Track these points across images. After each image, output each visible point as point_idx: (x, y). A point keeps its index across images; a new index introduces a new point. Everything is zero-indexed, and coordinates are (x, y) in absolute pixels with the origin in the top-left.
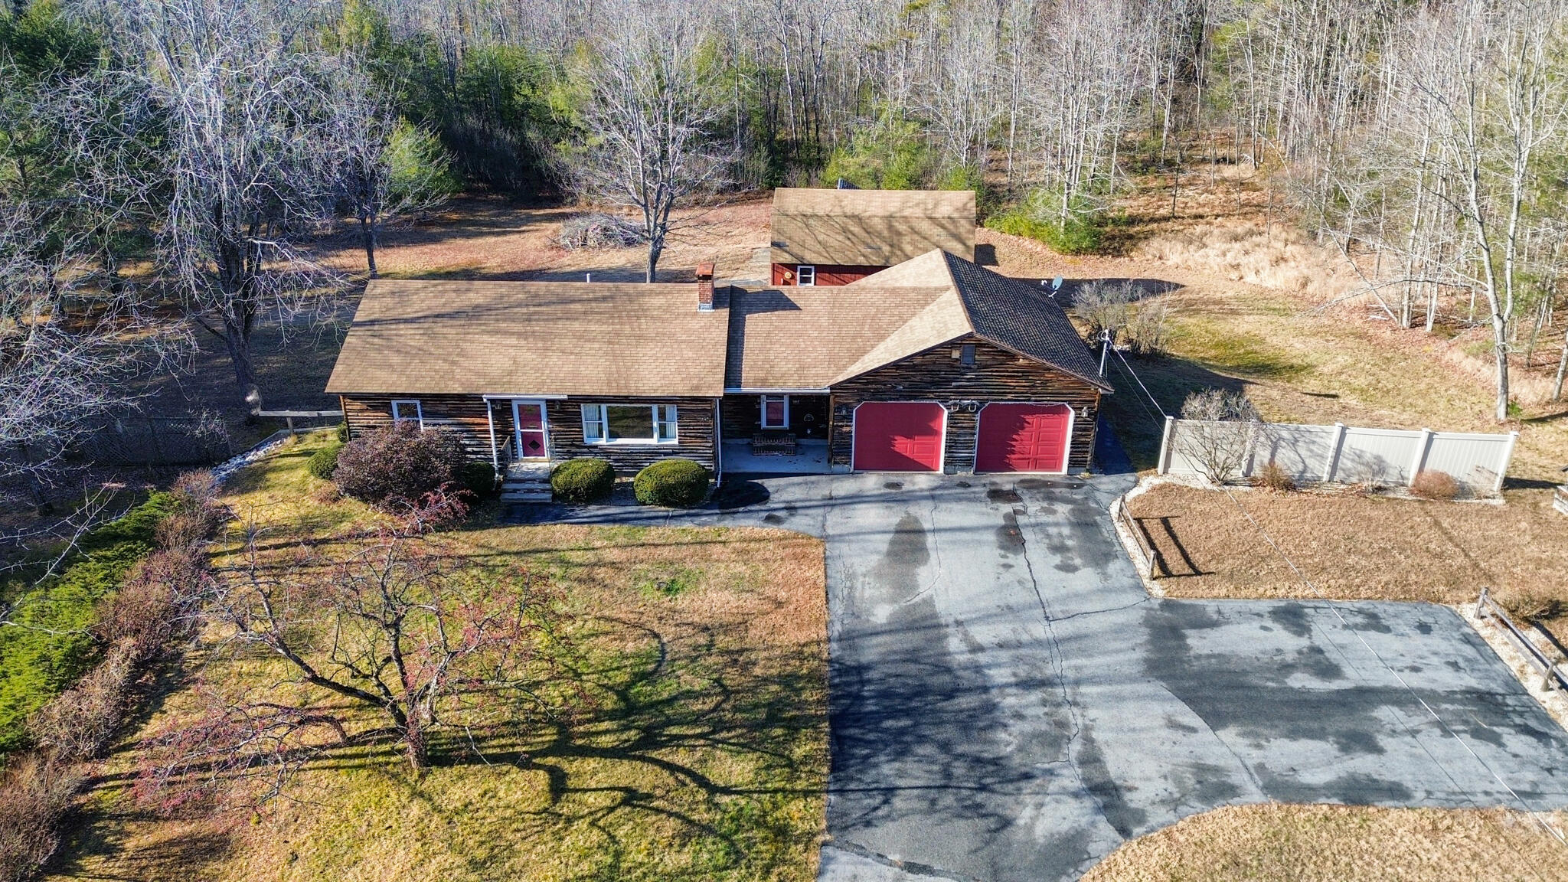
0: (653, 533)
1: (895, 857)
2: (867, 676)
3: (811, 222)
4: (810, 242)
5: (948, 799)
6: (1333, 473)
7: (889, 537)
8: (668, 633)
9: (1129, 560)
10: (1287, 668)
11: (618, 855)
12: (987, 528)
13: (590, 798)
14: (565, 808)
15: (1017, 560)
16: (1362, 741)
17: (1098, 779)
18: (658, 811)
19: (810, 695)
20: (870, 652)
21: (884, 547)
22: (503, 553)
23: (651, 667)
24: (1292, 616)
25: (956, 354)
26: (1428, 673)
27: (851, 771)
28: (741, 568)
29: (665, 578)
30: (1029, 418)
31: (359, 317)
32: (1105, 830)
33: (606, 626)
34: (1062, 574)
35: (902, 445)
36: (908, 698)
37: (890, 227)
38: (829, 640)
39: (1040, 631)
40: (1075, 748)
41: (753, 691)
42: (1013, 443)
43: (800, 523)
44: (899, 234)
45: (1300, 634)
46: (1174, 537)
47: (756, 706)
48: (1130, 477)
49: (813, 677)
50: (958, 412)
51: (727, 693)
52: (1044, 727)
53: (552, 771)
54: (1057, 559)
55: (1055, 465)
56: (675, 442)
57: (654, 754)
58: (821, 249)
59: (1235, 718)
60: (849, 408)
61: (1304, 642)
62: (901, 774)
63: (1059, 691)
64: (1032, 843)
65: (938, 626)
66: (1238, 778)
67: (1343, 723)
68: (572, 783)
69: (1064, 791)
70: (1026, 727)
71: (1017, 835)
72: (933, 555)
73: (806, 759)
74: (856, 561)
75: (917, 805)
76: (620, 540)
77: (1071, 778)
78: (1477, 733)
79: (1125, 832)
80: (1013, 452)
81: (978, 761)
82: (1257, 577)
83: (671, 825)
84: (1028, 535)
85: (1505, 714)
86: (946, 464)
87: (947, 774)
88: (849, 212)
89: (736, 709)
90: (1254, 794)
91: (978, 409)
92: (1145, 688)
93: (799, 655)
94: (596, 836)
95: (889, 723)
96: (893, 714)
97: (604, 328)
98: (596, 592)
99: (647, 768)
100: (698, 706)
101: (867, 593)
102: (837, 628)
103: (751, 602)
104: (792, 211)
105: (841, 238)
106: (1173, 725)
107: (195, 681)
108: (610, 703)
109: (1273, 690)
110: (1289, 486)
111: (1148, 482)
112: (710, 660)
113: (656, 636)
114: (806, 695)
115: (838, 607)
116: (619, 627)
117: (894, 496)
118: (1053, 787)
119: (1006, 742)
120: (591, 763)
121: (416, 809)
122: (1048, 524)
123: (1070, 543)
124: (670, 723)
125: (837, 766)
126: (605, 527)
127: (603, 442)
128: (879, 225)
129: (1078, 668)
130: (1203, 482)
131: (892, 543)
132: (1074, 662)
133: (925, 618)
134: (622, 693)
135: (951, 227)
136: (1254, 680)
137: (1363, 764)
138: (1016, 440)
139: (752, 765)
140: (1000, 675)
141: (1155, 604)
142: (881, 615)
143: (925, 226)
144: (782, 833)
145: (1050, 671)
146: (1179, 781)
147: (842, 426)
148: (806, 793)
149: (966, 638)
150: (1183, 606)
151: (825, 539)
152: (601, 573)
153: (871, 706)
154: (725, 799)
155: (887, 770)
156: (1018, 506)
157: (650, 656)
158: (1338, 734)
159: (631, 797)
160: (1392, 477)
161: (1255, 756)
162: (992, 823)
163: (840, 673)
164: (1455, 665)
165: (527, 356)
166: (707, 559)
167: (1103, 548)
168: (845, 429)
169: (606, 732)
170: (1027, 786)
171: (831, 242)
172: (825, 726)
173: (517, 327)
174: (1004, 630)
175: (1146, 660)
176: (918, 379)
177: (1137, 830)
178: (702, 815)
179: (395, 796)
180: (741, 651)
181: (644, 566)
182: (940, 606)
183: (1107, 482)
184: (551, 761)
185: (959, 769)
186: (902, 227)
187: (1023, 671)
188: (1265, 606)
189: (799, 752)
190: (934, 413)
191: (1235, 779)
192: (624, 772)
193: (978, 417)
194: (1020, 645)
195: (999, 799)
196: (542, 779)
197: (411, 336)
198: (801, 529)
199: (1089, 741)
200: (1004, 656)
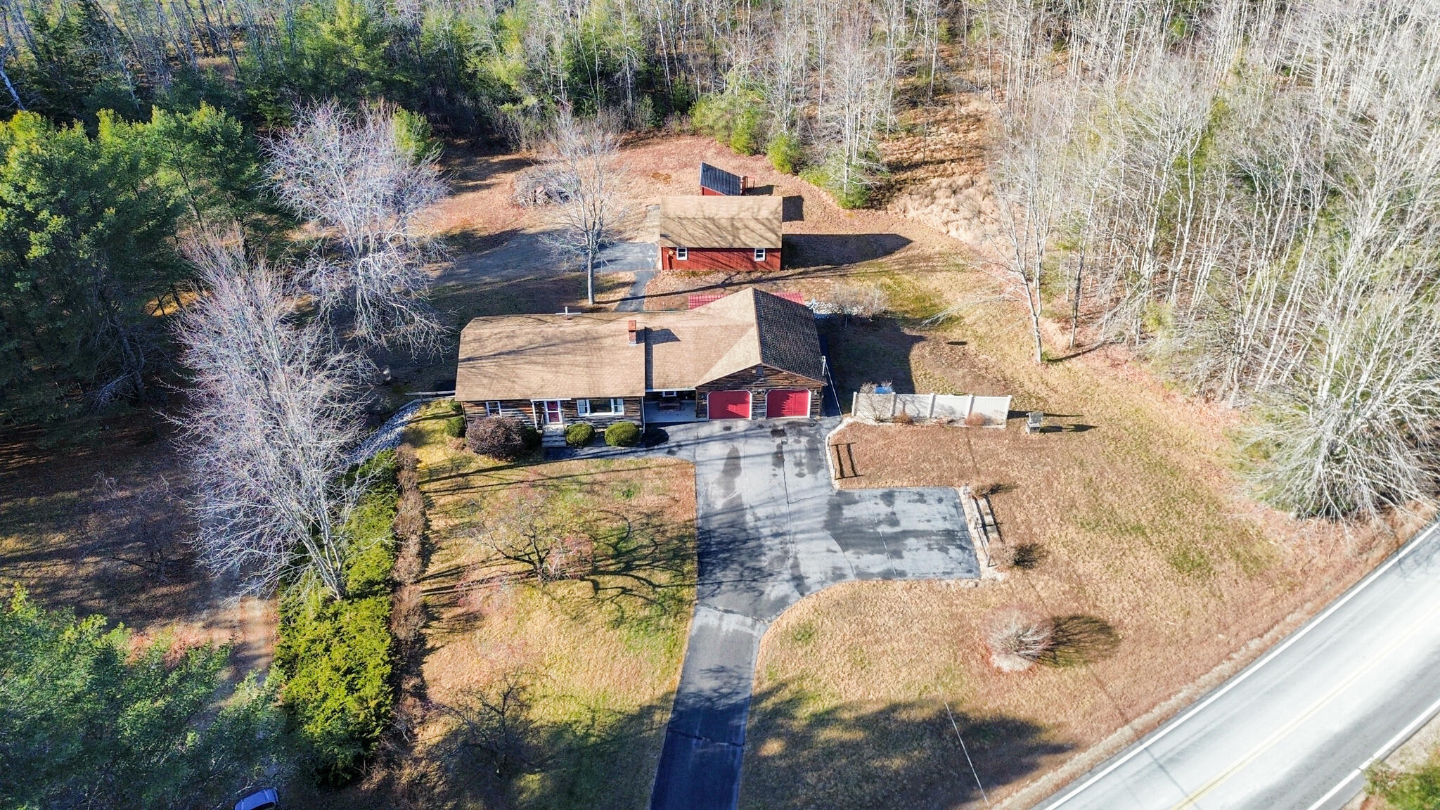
0: (617, 463)
1: (721, 608)
2: (712, 534)
3: (684, 222)
4: (684, 234)
5: (741, 586)
6: (931, 414)
7: (724, 461)
8: (631, 517)
9: (828, 470)
10: (880, 522)
11: (623, 612)
12: (768, 454)
13: (609, 591)
14: (601, 595)
15: (779, 471)
16: (897, 554)
17: (796, 574)
18: (635, 596)
19: (690, 545)
20: (714, 523)
21: (722, 468)
22: (550, 478)
23: (625, 535)
24: (889, 497)
25: (754, 372)
26: (933, 523)
27: (706, 576)
28: (658, 482)
29: (625, 489)
30: (791, 395)
31: (461, 357)
32: (797, 594)
33: (603, 515)
34: (798, 479)
35: (732, 408)
36: (729, 544)
37: (733, 225)
38: (697, 519)
39: (785, 509)
40: (791, 561)
41: (667, 543)
43: (683, 454)
44: (738, 229)
45: (889, 506)
46: (850, 455)
47: (669, 551)
48: (838, 418)
49: (691, 536)
50: (757, 394)
51: (656, 545)
52: (780, 554)
53: (593, 581)
54: (797, 470)
55: (804, 413)
56: (622, 413)
57: (631, 573)
58: (690, 238)
59: (853, 546)
60: (705, 394)
61: (889, 510)
62: (725, 576)
63: (788, 537)
64: (769, 600)
65: (743, 509)
66: (848, 571)
67: (893, 547)
68: (601, 586)
69: (784, 580)
70: (773, 554)
71: (765, 597)
72: (743, 470)
73: (688, 572)
74: (709, 476)
75: (729, 588)
76: (603, 468)
77: (787, 575)
78: (941, 549)
79: (802, 594)
80: (785, 406)
81: (754, 569)
82: (880, 477)
83: (641, 600)
84: (786, 457)
85: (955, 540)
86: (752, 415)
87: (742, 575)
88: (707, 215)
89: (661, 552)
90: (851, 577)
91: (766, 392)
92: (821, 534)
93: (685, 526)
94: (613, 606)
95: (721, 556)
96: (723, 551)
97: (584, 358)
98: (596, 498)
99: (629, 578)
100: (646, 552)
101: (713, 493)
102: (701, 512)
103: (665, 501)
104: (672, 215)
105: (702, 231)
106: (829, 551)
107: (440, 548)
108: (611, 551)
109: (870, 533)
110: (910, 422)
111: (848, 420)
112: (649, 530)
113: (626, 519)
114: (688, 545)
115: (701, 501)
116: (610, 515)
117: (728, 437)
118: (780, 578)
119: (764, 562)
120: (607, 578)
121: (546, 599)
122: (796, 451)
123: (804, 461)
124: (635, 560)
125: (701, 573)
126: (594, 460)
127: (588, 415)
128: (724, 223)
129: (797, 526)
130: (871, 422)
131: (726, 465)
132: (796, 523)
133: (737, 506)
134: (615, 546)
135: (768, 224)
136: (865, 529)
137: (896, 564)
138: (786, 403)
139: (668, 576)
140: (766, 531)
141: (834, 493)
142: (719, 504)
143: (752, 224)
144: (681, 601)
145: (785, 528)
146: (826, 574)
147: (702, 403)
148: (689, 586)
149: (754, 514)
150: (846, 493)
151: (695, 463)
152: (597, 488)
153: (714, 549)
154: (659, 590)
155: (719, 575)
156: (784, 439)
157: (624, 529)
158: (889, 552)
159: (625, 591)
160: (958, 416)
161: (855, 562)
162: (756, 593)
163: (702, 533)
164: (945, 519)
165: (549, 376)
166: (642, 478)
167: (818, 463)
169: (611, 564)
170: (771, 579)
171: (697, 234)
172: (696, 558)
173: (540, 359)
174: (769, 510)
175: (825, 521)
176: (737, 382)
177: (807, 593)
178: (652, 597)
179: (537, 594)
180: (661, 526)
181: (615, 483)
182: (744, 500)
183: (827, 421)
184: (592, 577)
185: (746, 573)
186: (739, 225)
187: (775, 529)
188: (880, 492)
189: (686, 569)
190: (746, 395)
191: (845, 572)
192: (621, 581)
193: (766, 396)
194: (775, 517)
195: (759, 584)
196: (590, 584)
197: (489, 367)
198: (685, 458)
199: (796, 558)
200: (768, 522)
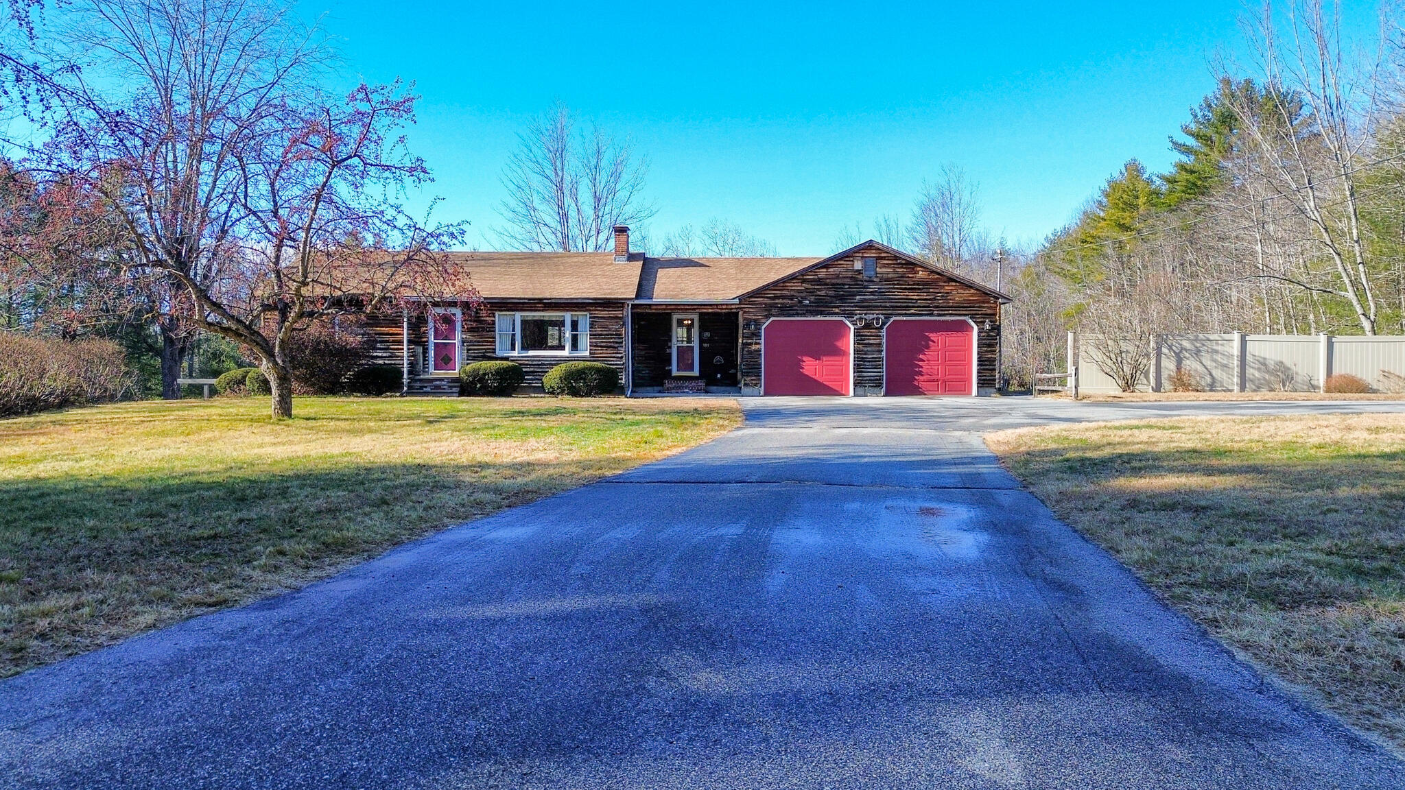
6: (1243, 385)
25: (856, 265)
30: (933, 336)
35: (810, 367)
42: (920, 363)
50: (864, 328)
55: (965, 388)
56: (586, 353)
60: (758, 324)
80: (920, 374)
86: (855, 384)
91: (884, 324)
97: (523, 270)
127: (514, 354)
138: (922, 360)
147: (751, 344)
160: (1302, 386)
168: (754, 347)
176: (823, 293)
190: (841, 330)
193: (884, 333)
